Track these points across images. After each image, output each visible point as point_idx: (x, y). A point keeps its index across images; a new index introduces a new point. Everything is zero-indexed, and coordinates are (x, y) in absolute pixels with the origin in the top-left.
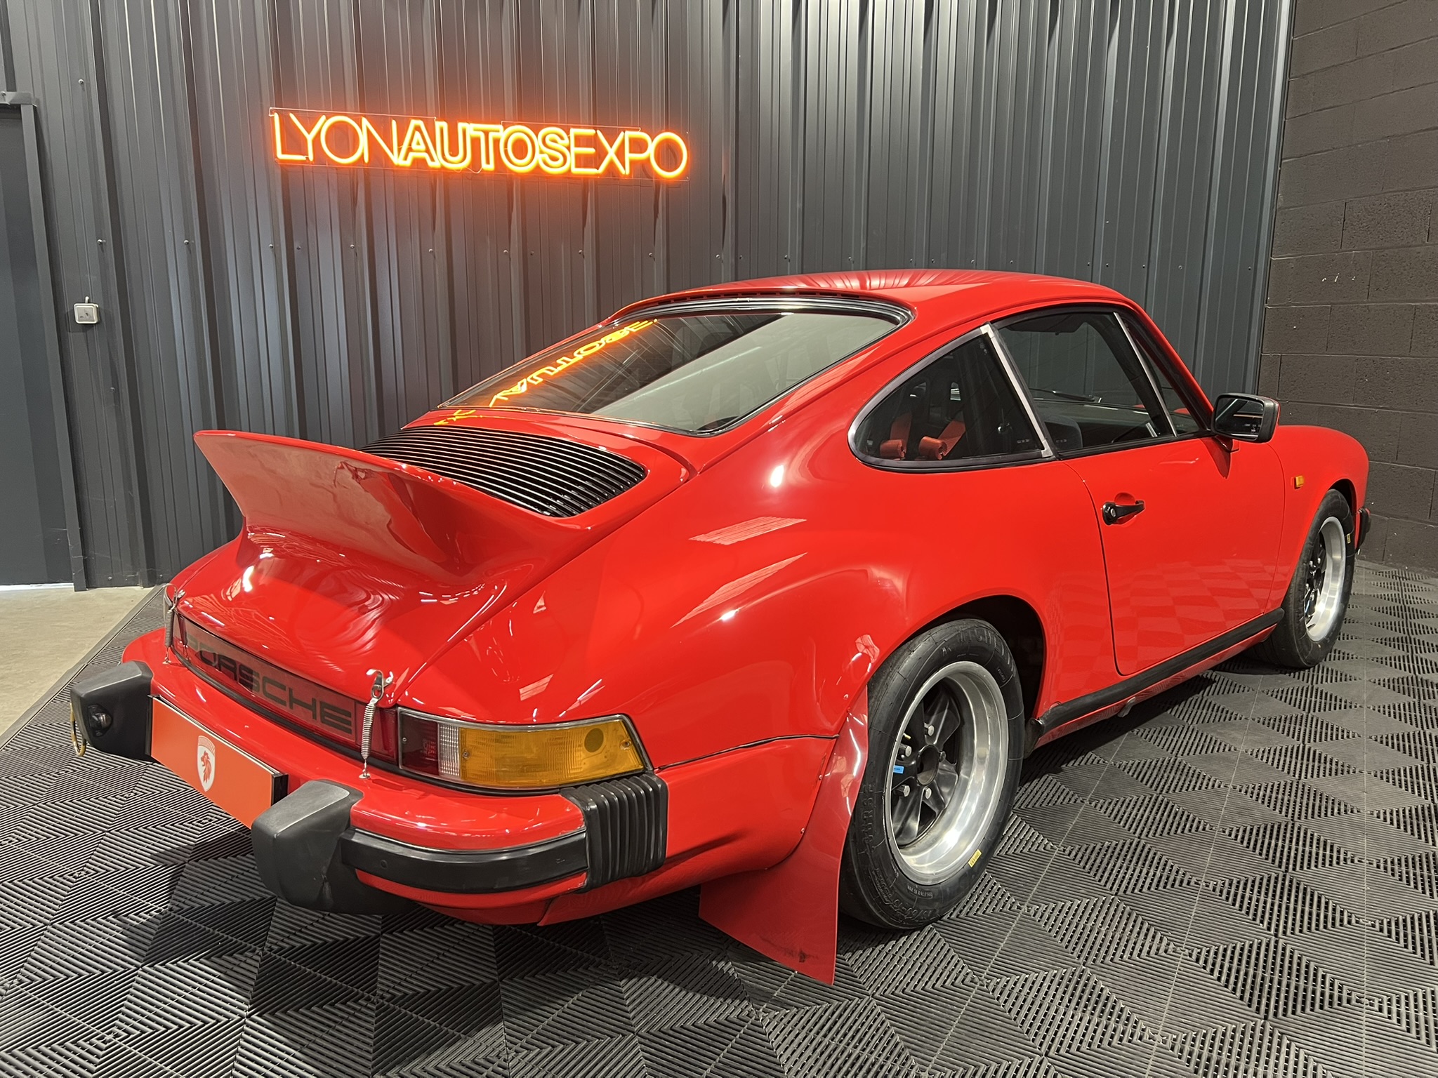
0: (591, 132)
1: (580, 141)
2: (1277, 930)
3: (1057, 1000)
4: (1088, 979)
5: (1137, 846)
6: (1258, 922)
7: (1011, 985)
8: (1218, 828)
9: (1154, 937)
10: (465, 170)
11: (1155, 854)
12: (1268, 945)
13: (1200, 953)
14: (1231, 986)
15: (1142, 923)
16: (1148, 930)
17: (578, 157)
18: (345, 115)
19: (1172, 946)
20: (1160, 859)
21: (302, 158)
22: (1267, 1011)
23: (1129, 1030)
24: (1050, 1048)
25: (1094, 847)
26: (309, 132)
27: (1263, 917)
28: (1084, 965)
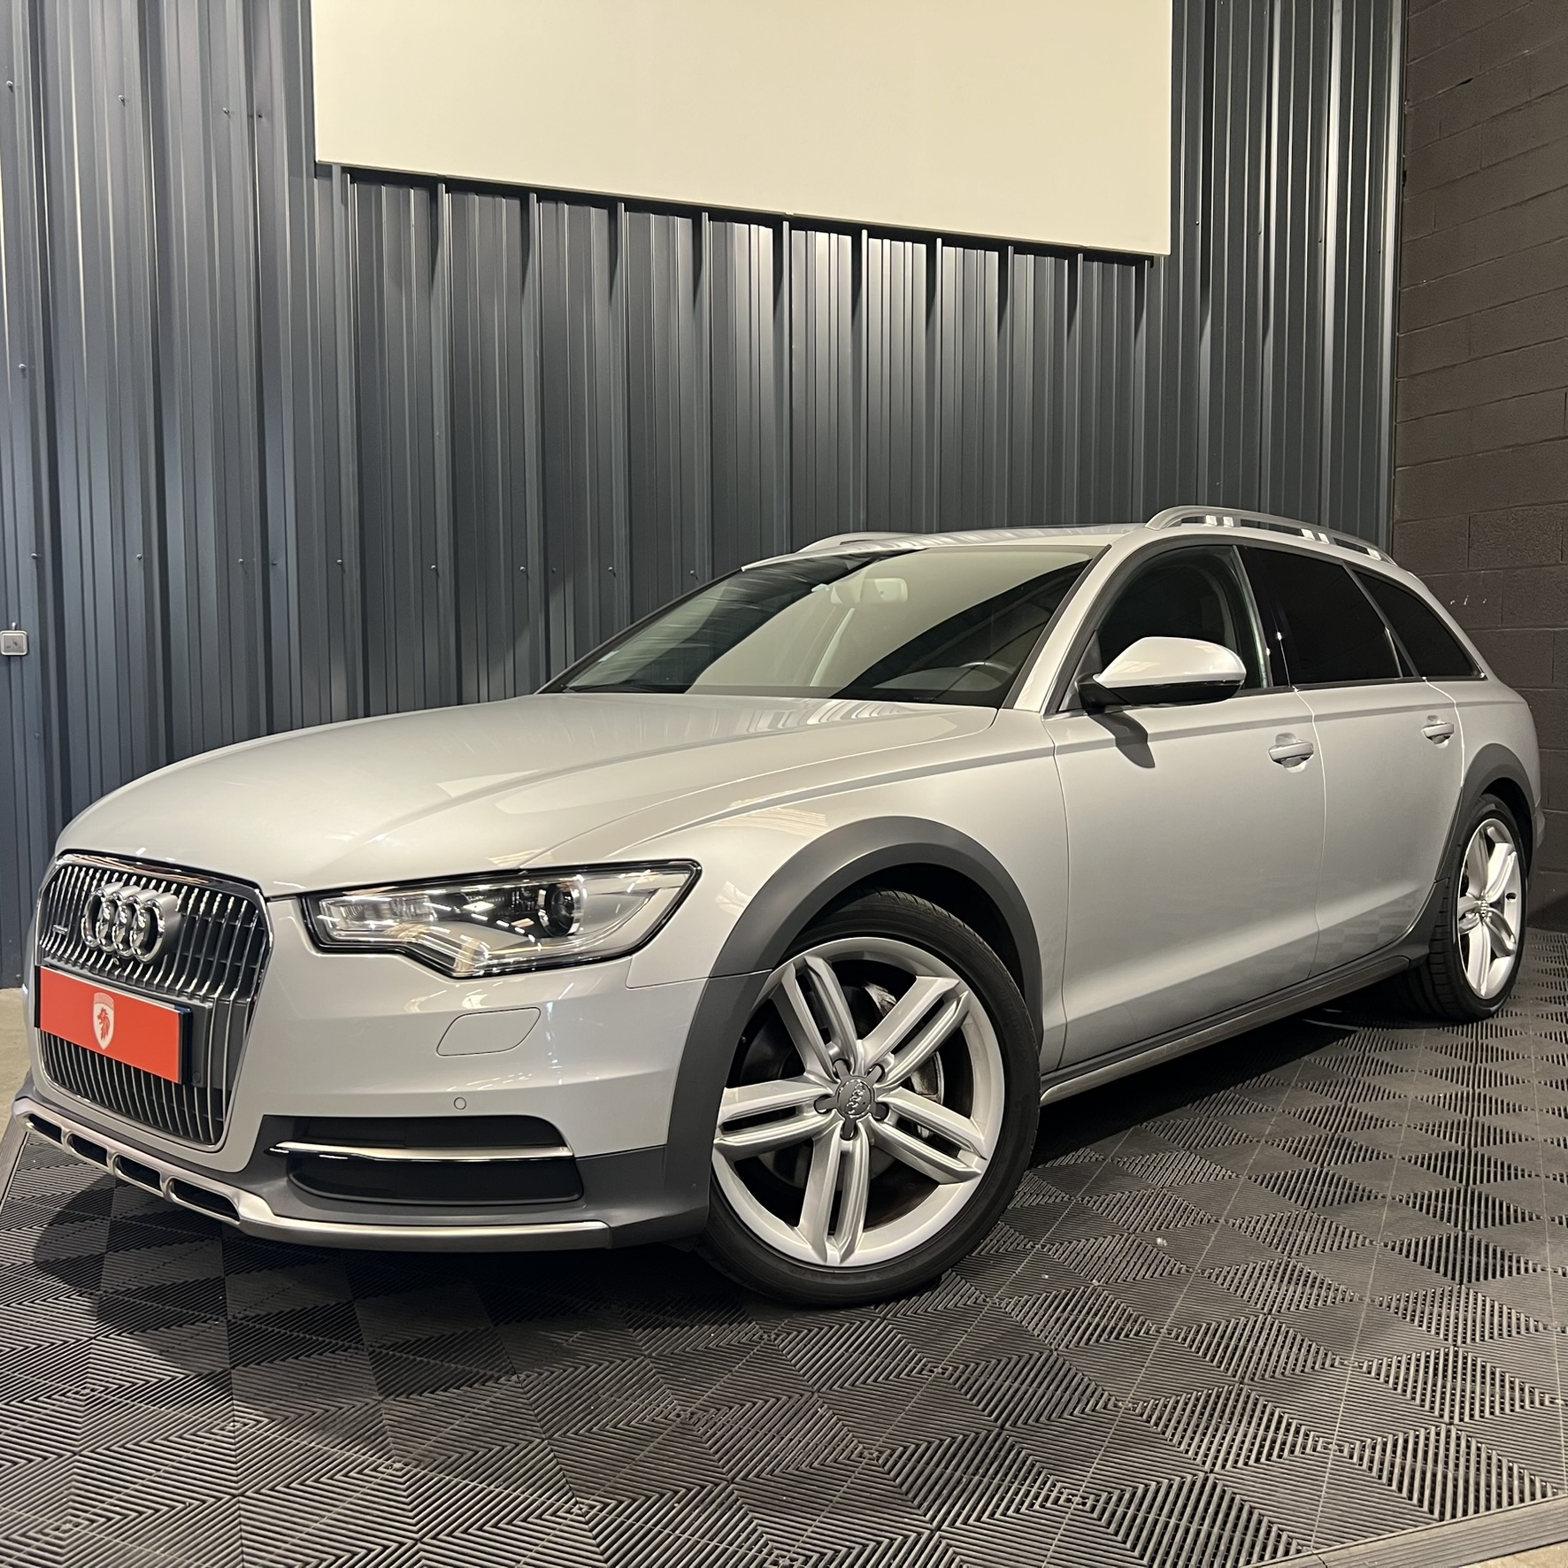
2: (1463, 1227)
3: (1270, 1280)
4: (1295, 1266)
6: (1445, 1220)
7: (1224, 1273)
8: (1397, 1158)
11: (1339, 1177)
13: (1394, 1245)
14: (1426, 1264)
15: (1337, 1228)
20: (1345, 1182)
22: (1461, 1279)
23: (1339, 1296)
24: (1271, 1310)
27: (1449, 1219)
28: (1289, 1257)
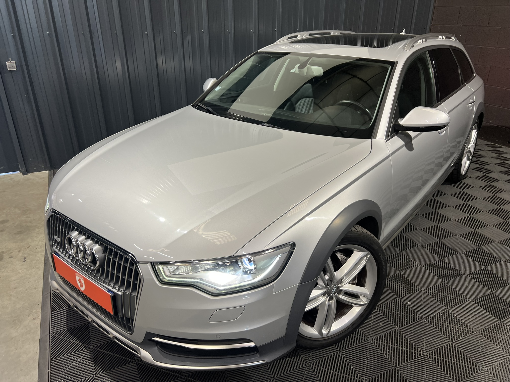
2: (491, 289)
4: (451, 314)
5: (442, 262)
8: (461, 253)
9: (461, 296)
11: (448, 264)
12: (491, 295)
13: (475, 300)
14: (488, 311)
16: (459, 293)
19: (467, 299)
22: (500, 318)
25: (431, 264)
27: (486, 285)
28: (448, 308)
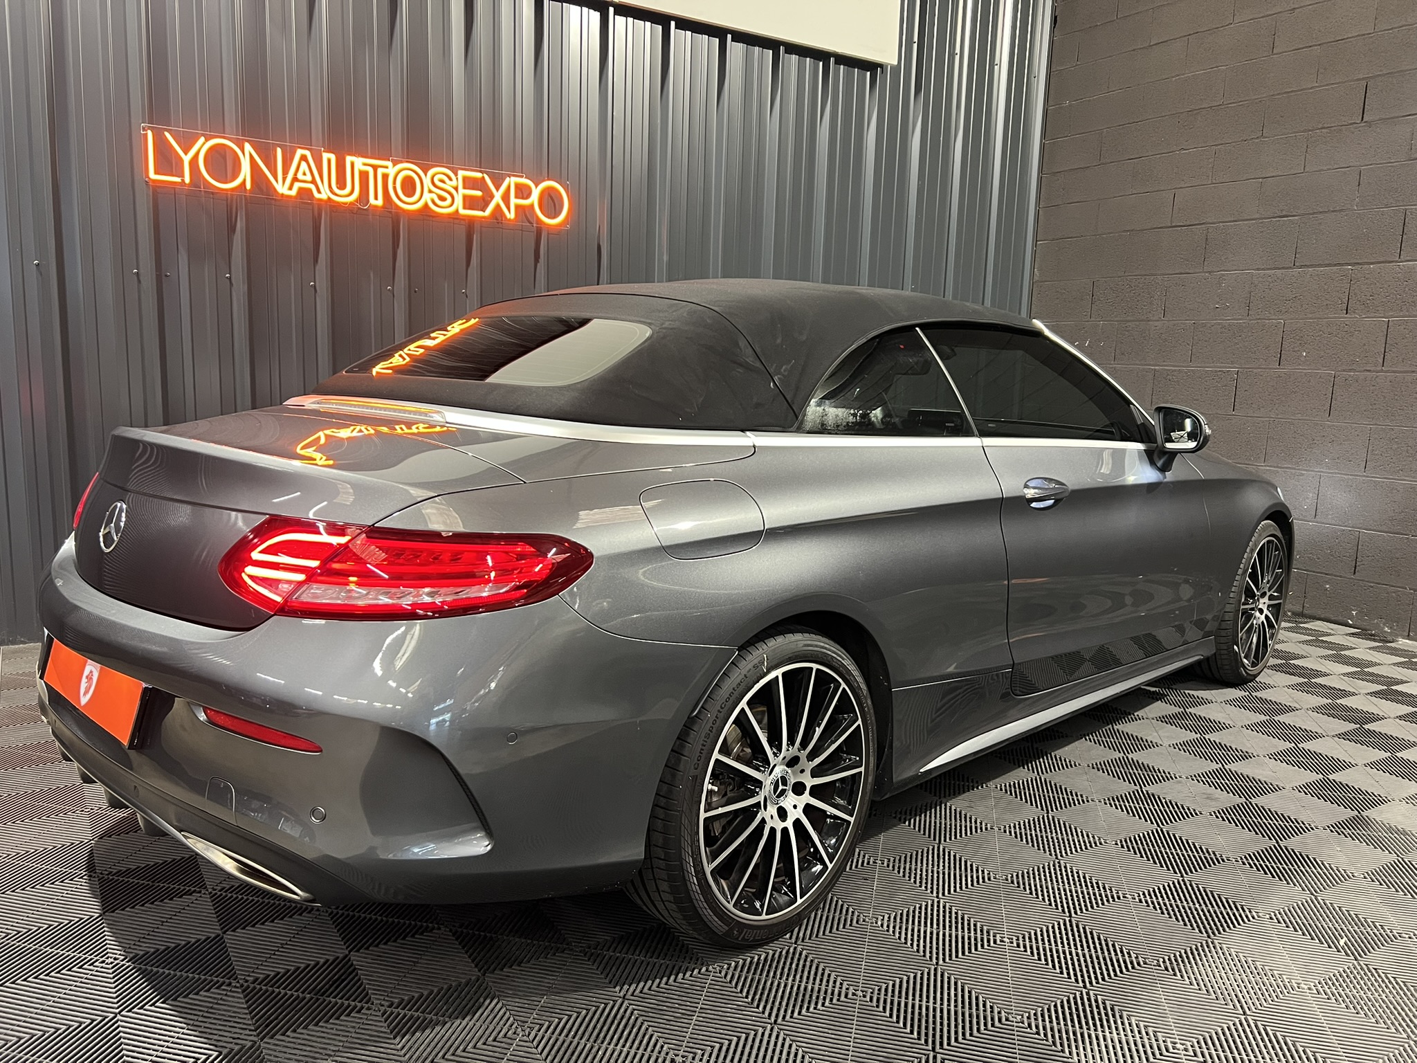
0: (479, 175)
1: (469, 183)
10: (351, 203)
17: (465, 197)
18: (224, 138)
21: (178, 180)
26: (186, 154)
